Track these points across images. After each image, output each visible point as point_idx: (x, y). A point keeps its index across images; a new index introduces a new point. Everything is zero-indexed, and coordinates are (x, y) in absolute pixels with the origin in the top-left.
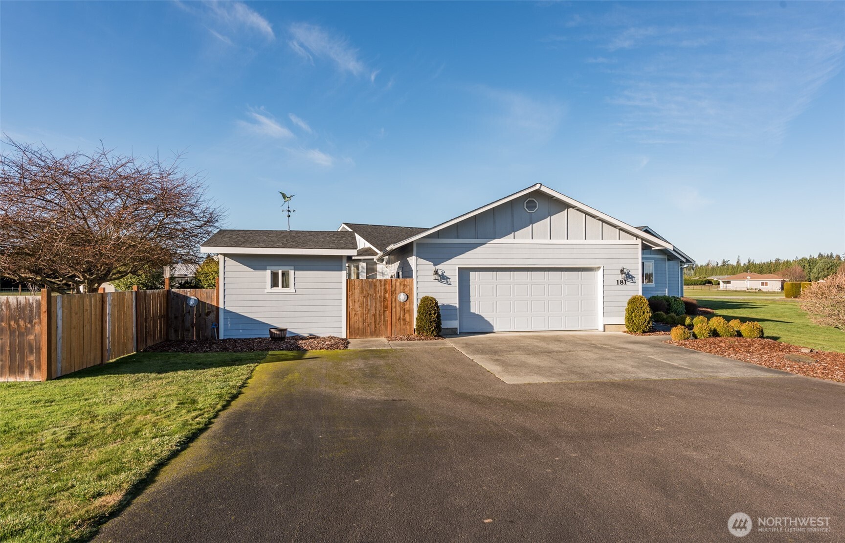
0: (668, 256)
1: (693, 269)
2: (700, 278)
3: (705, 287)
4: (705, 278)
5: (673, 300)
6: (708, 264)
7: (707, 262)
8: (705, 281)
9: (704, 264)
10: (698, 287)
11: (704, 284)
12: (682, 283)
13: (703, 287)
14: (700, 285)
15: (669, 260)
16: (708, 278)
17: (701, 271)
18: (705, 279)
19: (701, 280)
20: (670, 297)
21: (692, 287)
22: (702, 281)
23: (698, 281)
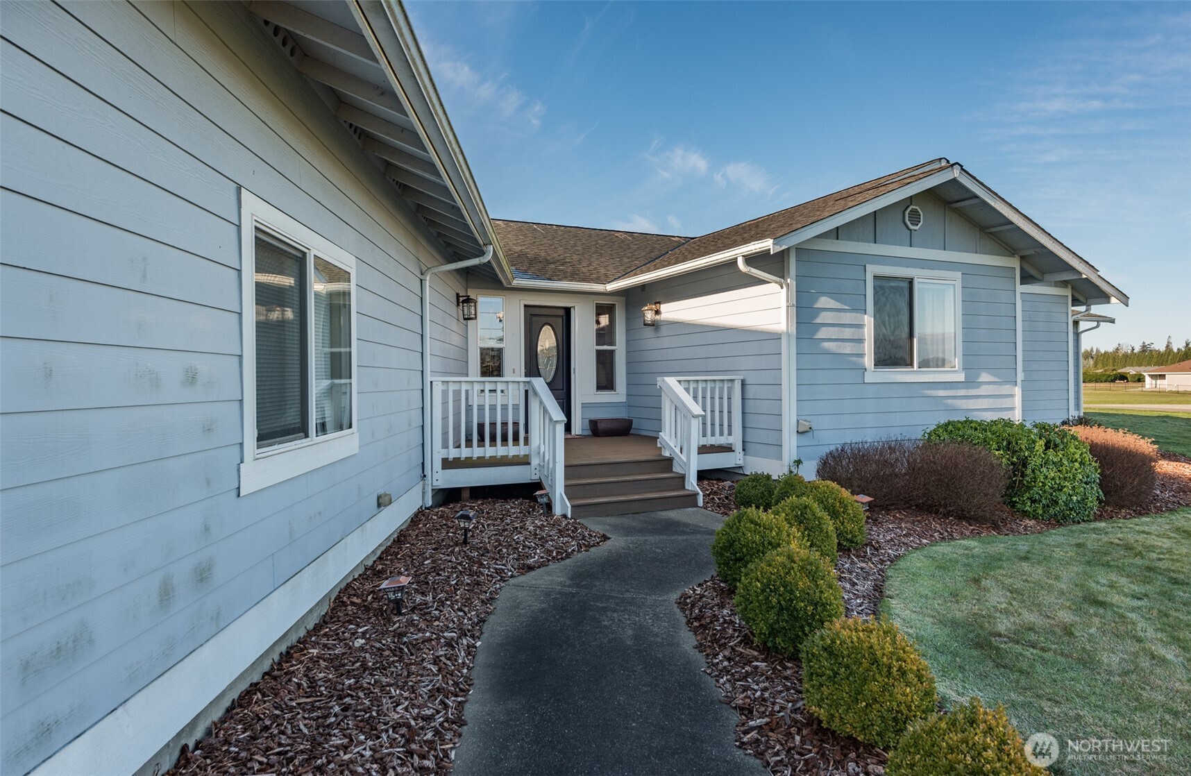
0: (1022, 258)
1: (1092, 358)
2: (1106, 371)
3: (1116, 385)
4: (1114, 370)
5: (1040, 444)
6: (1117, 349)
7: (1116, 346)
8: (1115, 375)
9: (1110, 349)
10: (1103, 385)
11: (1113, 381)
12: (1077, 379)
13: (1112, 384)
14: (1105, 382)
15: (1026, 278)
16: (1119, 371)
17: (1105, 360)
18: (1114, 372)
19: (1108, 373)
20: (1028, 425)
21: (1092, 385)
22: (1109, 376)
23: (1102, 375)
